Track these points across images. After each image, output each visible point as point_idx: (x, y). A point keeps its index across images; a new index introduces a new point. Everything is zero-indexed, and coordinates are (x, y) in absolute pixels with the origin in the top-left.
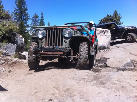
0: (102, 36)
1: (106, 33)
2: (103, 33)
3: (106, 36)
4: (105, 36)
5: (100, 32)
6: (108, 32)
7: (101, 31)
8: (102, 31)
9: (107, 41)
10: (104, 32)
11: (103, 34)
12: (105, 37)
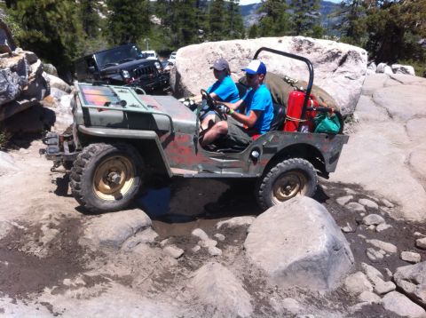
0: (327, 75)
1: (350, 63)
2: (337, 60)
3: (348, 75)
4: (342, 72)
5: (324, 57)
6: (356, 57)
7: (329, 55)
8: (335, 56)
9: (348, 93)
10: (341, 58)
11: (334, 64)
12: (342, 77)
